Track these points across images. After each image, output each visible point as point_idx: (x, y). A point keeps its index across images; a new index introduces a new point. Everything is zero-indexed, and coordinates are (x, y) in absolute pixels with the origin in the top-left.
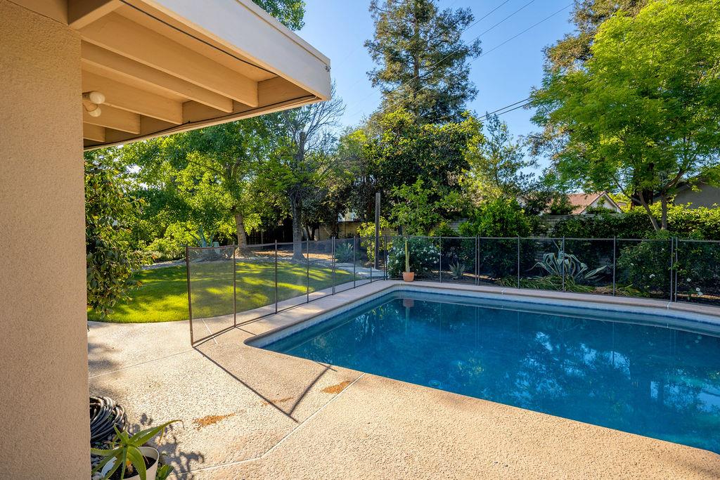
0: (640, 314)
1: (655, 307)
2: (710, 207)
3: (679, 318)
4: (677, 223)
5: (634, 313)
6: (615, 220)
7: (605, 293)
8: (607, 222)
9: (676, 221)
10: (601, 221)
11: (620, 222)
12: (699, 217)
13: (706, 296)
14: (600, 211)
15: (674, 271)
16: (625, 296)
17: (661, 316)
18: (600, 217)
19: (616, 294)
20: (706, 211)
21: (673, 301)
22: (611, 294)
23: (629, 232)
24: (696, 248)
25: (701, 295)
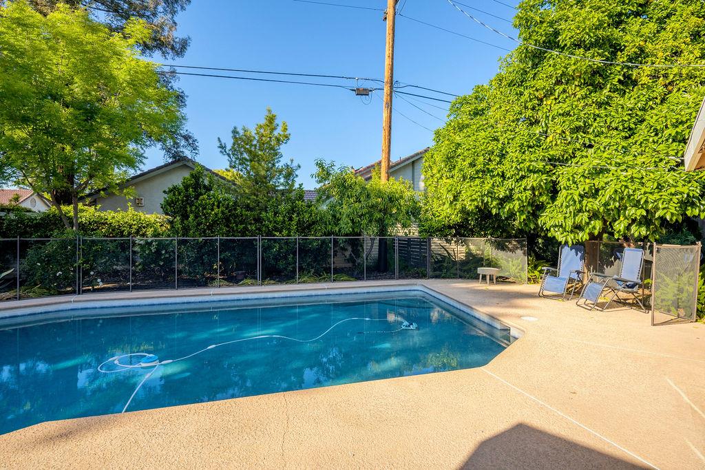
0: (45, 313)
1: (60, 303)
2: (116, 211)
3: (82, 309)
4: (90, 224)
5: (38, 314)
6: (31, 219)
7: (7, 299)
8: (21, 220)
9: (89, 222)
10: (13, 221)
11: (35, 222)
12: (107, 219)
13: (106, 286)
14: (13, 210)
15: (79, 267)
16: (32, 298)
17: (66, 310)
18: (12, 216)
19: (20, 298)
20: (113, 214)
21: (79, 294)
22: (15, 298)
23: (45, 232)
24: (97, 245)
25: (101, 285)
